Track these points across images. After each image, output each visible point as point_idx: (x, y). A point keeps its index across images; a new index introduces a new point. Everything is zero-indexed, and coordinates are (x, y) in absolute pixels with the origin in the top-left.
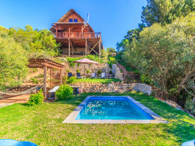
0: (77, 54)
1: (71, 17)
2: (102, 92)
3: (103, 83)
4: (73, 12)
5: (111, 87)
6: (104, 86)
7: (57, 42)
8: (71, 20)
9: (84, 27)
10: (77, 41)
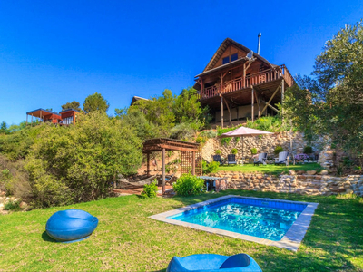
0: (240, 119)
1: (225, 55)
2: (264, 190)
3: (268, 173)
4: (229, 44)
5: (286, 182)
6: (269, 178)
7: (203, 106)
8: (226, 60)
9: (247, 65)
10: (236, 94)
